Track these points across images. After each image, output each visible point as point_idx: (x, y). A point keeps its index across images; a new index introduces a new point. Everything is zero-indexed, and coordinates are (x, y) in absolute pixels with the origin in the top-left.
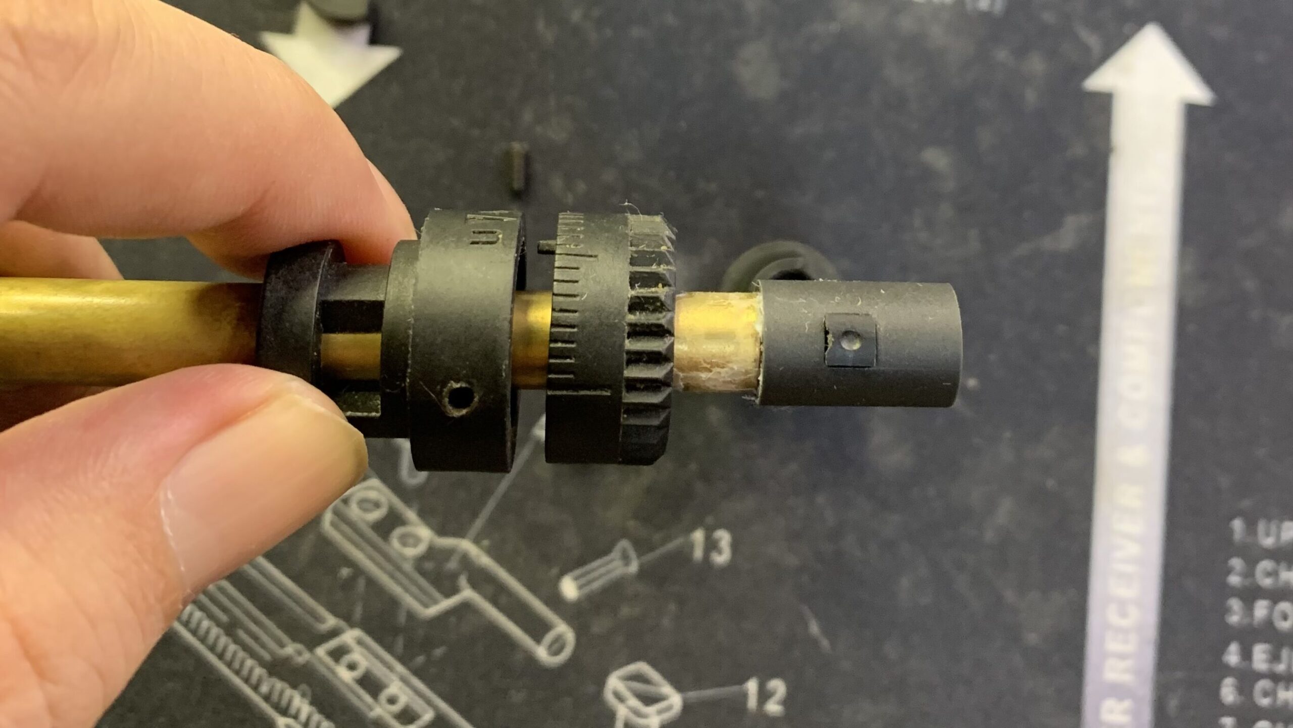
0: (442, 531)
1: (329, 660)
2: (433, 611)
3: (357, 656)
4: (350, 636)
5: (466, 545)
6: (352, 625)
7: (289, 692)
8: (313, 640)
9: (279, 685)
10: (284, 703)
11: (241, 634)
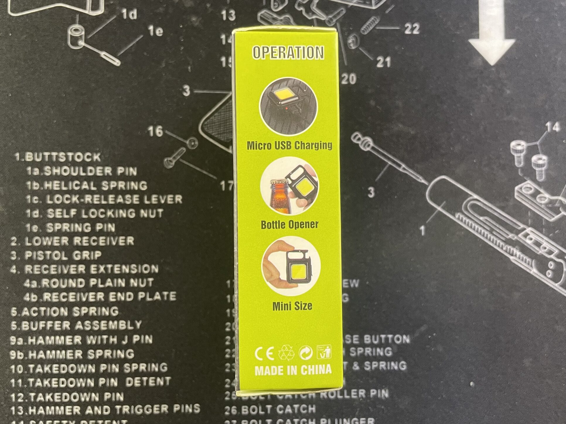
0: (553, 194)
1: (523, 238)
2: (552, 220)
3: (532, 236)
4: (529, 230)
5: (560, 198)
6: (529, 226)
7: (512, 249)
8: (518, 232)
9: (509, 247)
10: (511, 252)
11: (494, 233)
